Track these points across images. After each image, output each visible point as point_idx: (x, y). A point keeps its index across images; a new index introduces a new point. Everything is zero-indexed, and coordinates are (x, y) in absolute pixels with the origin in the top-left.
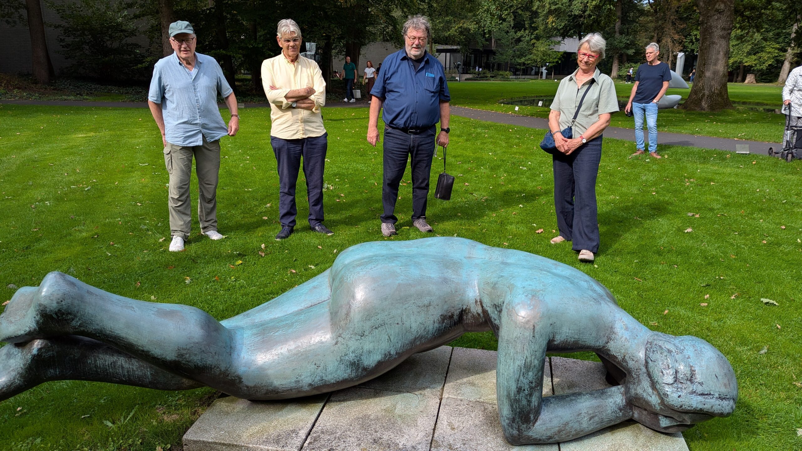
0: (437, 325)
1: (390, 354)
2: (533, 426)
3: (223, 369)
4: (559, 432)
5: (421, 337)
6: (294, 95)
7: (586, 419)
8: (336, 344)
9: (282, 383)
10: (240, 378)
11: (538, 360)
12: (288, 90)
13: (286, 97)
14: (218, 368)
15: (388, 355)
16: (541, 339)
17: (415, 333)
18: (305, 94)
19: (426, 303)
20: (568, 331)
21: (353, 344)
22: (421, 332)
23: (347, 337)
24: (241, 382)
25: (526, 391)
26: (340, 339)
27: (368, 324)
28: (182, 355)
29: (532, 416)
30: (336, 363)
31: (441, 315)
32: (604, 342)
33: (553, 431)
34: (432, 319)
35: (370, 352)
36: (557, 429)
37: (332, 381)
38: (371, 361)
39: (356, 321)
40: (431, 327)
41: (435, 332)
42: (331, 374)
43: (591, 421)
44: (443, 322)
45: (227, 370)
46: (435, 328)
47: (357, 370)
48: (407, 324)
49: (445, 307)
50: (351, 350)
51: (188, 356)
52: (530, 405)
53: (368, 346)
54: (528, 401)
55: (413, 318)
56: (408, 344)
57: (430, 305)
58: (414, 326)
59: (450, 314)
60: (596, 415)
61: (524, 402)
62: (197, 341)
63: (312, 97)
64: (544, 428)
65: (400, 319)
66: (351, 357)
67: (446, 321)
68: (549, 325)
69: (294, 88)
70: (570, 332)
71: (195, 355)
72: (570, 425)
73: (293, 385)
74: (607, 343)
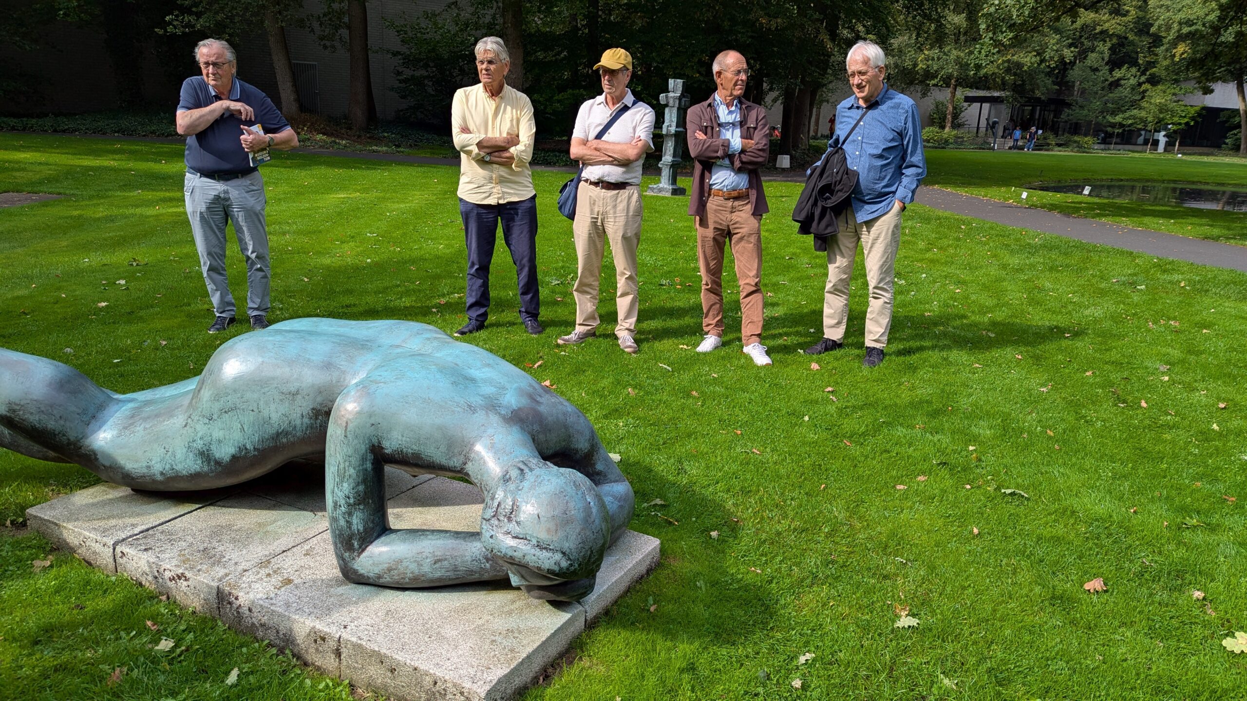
0: (306, 420)
1: (246, 449)
2: (359, 556)
3: (72, 439)
4: (390, 570)
5: (286, 433)
6: (489, 144)
7: (428, 560)
8: (185, 426)
9: (135, 466)
10: (95, 454)
11: (354, 468)
12: (483, 136)
13: (480, 145)
14: (64, 435)
15: (242, 448)
16: (356, 441)
17: (276, 425)
18: (503, 145)
19: (293, 390)
20: (400, 438)
21: (201, 429)
22: (284, 426)
23: (197, 418)
24: (97, 459)
25: (343, 508)
26: (189, 420)
27: (217, 406)
28: (14, 411)
29: (356, 544)
30: (185, 450)
31: (313, 409)
32: (461, 462)
33: (381, 567)
34: (299, 411)
35: (220, 441)
36: (387, 565)
37: (184, 473)
38: (225, 452)
39: (205, 399)
40: (298, 422)
41: (306, 430)
42: (181, 462)
43: (437, 565)
44: (317, 419)
45: (79, 441)
46: (305, 425)
47: (209, 463)
48: (265, 413)
49: (319, 399)
50: (199, 435)
51: (21, 413)
52: (350, 528)
53: (217, 434)
54: (347, 522)
55: (273, 407)
56: (268, 439)
57: (297, 393)
58: (275, 417)
59: (326, 409)
60: (446, 559)
61: (342, 522)
62: (35, 398)
63: (513, 150)
64: (371, 562)
65: (255, 405)
66: (199, 444)
67: (320, 417)
68: (368, 425)
69: (490, 135)
70: (404, 439)
71: (32, 414)
72: (405, 564)
73: (145, 471)
74: (465, 464)
